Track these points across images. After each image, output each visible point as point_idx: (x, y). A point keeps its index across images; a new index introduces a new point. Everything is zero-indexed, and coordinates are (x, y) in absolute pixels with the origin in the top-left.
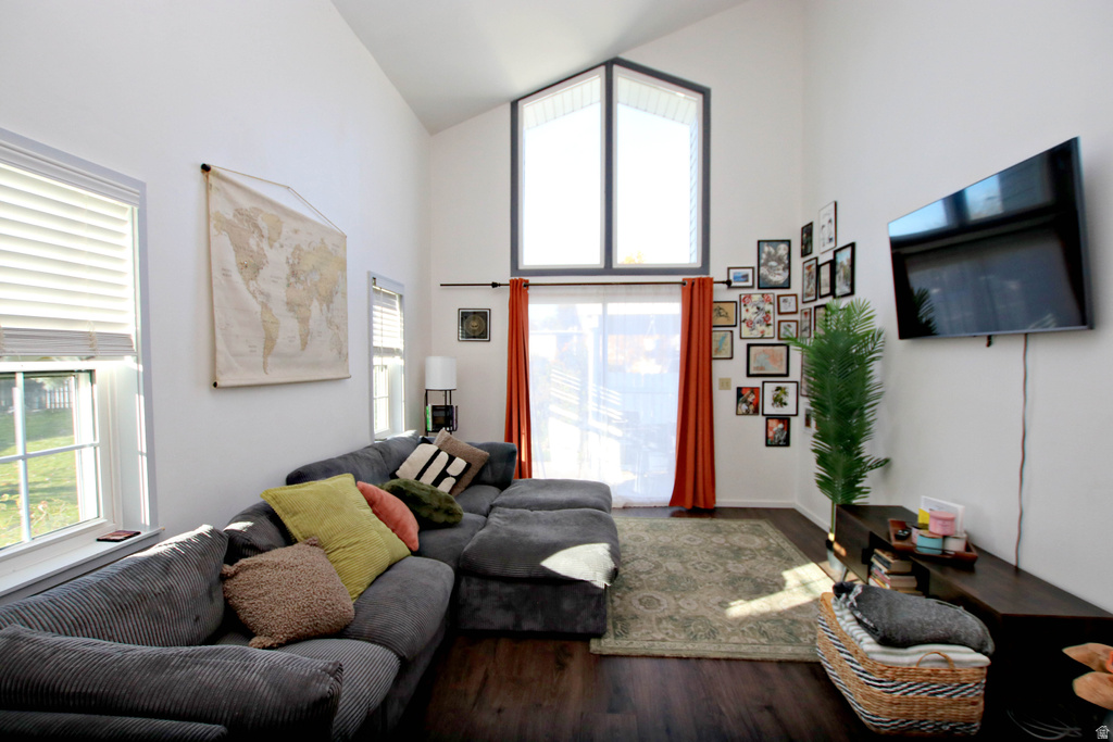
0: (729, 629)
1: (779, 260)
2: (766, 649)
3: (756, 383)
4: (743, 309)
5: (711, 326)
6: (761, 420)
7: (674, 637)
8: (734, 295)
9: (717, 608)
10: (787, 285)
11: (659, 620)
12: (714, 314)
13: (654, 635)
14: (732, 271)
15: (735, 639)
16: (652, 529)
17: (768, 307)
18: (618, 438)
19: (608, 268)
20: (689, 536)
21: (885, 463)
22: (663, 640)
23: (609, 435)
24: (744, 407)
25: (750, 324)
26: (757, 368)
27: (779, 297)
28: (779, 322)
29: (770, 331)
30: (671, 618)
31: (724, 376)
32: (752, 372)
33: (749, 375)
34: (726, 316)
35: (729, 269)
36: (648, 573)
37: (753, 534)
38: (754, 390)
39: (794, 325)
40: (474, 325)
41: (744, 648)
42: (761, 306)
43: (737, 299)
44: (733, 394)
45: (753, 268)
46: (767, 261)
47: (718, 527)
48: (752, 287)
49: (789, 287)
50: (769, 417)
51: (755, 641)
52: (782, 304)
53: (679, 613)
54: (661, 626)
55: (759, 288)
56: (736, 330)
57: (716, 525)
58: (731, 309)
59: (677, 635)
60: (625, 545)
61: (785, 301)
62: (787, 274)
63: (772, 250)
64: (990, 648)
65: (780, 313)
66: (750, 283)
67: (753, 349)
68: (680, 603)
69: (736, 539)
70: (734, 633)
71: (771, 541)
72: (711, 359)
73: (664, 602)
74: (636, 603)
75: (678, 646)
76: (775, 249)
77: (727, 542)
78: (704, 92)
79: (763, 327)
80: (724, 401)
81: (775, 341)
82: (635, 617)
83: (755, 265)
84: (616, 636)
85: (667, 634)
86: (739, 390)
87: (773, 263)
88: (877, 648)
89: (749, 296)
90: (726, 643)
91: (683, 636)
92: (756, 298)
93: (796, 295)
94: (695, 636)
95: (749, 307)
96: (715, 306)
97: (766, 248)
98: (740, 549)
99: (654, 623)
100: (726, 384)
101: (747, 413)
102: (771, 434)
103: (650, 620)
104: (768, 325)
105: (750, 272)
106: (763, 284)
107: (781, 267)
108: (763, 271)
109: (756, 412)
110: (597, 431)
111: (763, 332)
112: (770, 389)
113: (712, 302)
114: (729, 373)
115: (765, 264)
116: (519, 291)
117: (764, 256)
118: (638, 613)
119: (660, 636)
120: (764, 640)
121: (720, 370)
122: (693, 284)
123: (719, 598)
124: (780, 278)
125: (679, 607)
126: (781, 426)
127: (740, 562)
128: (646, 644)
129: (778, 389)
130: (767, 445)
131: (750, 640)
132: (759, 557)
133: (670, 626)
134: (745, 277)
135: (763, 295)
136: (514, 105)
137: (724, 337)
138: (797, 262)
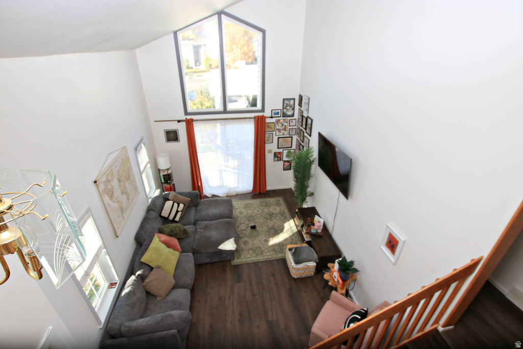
0: (266, 250)
1: (291, 106)
2: (274, 256)
3: (281, 150)
4: (277, 125)
5: (265, 132)
6: (282, 162)
8: (274, 120)
9: (264, 243)
10: (293, 115)
11: (248, 250)
12: (266, 127)
13: (247, 256)
14: (273, 111)
15: (267, 254)
16: (246, 207)
17: (286, 124)
18: (233, 173)
19: (225, 111)
20: (257, 209)
21: (312, 194)
22: (250, 257)
23: (229, 171)
24: (276, 159)
25: (279, 130)
26: (281, 146)
27: (290, 120)
28: (290, 129)
29: (286, 133)
30: (251, 248)
31: (270, 149)
32: (279, 147)
33: (278, 148)
34: (271, 128)
35: (272, 110)
36: (245, 230)
37: (277, 205)
38: (280, 153)
39: (294, 130)
40: (172, 136)
41: (269, 257)
42: (283, 124)
43: (275, 121)
44: (272, 155)
45: (281, 110)
46: (286, 106)
47: (267, 203)
48: (280, 117)
49: (293, 116)
50: (285, 161)
52: (291, 123)
53: (253, 246)
54: (249, 252)
55: (283, 117)
56: (274, 133)
57: (266, 202)
58: (272, 125)
59: (253, 255)
60: (238, 217)
61: (292, 122)
62: (293, 112)
63: (288, 102)
64: (317, 261)
65: (290, 126)
66: (280, 115)
67: (280, 139)
68: (254, 242)
69: (272, 209)
70: (267, 252)
71: (282, 209)
72: (265, 143)
73: (250, 243)
74: (242, 244)
75: (253, 259)
76: (289, 102)
77: (269, 211)
78: (263, 31)
79: (284, 131)
80: (269, 157)
81: (288, 136)
82: (242, 250)
83: (282, 108)
84: (238, 258)
85: (251, 255)
86: (275, 154)
87: (288, 108)
88: (295, 265)
89: (279, 120)
92: (281, 121)
93: (296, 119)
94: (258, 255)
95: (279, 124)
96: (267, 124)
97: (286, 102)
98: (273, 214)
100: (270, 151)
101: (277, 160)
102: (285, 167)
103: (246, 251)
104: (285, 131)
105: (280, 111)
106: (284, 115)
107: (291, 109)
108: (285, 110)
109: (280, 160)
110: (225, 171)
111: (283, 133)
112: (285, 152)
113: (265, 123)
114: (271, 148)
115: (286, 108)
116: (189, 124)
117: (285, 105)
118: (243, 248)
120: (274, 253)
121: (268, 147)
122: (258, 119)
123: (264, 238)
124: (290, 113)
125: (254, 244)
126: (288, 164)
127: (272, 221)
128: (245, 260)
129: (288, 152)
130: (284, 170)
131: (271, 254)
132: (278, 218)
133: (251, 252)
134: (278, 113)
135: (284, 120)
136: (175, 33)
137: (270, 136)
138: (297, 107)
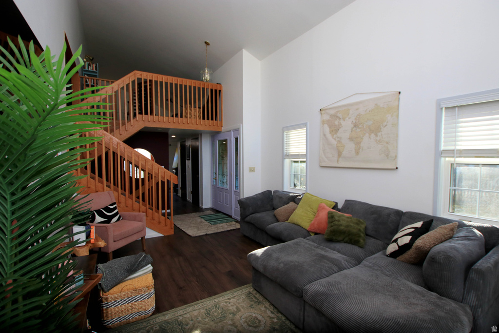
2: (180, 313)
7: (226, 302)
13: (235, 300)
22: (229, 299)
41: (191, 309)
51: (185, 316)
54: (235, 306)
59: (225, 304)
75: (221, 299)
85: (230, 303)
90: (199, 309)
91: (221, 305)
94: (216, 307)
99: (240, 308)
103: (243, 307)
119: (232, 300)
131: (188, 315)
133: (231, 308)
